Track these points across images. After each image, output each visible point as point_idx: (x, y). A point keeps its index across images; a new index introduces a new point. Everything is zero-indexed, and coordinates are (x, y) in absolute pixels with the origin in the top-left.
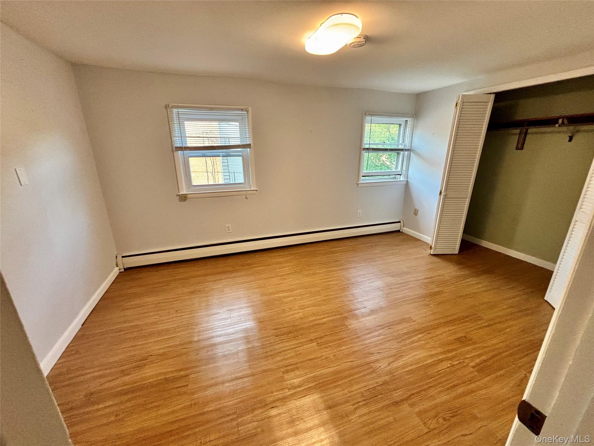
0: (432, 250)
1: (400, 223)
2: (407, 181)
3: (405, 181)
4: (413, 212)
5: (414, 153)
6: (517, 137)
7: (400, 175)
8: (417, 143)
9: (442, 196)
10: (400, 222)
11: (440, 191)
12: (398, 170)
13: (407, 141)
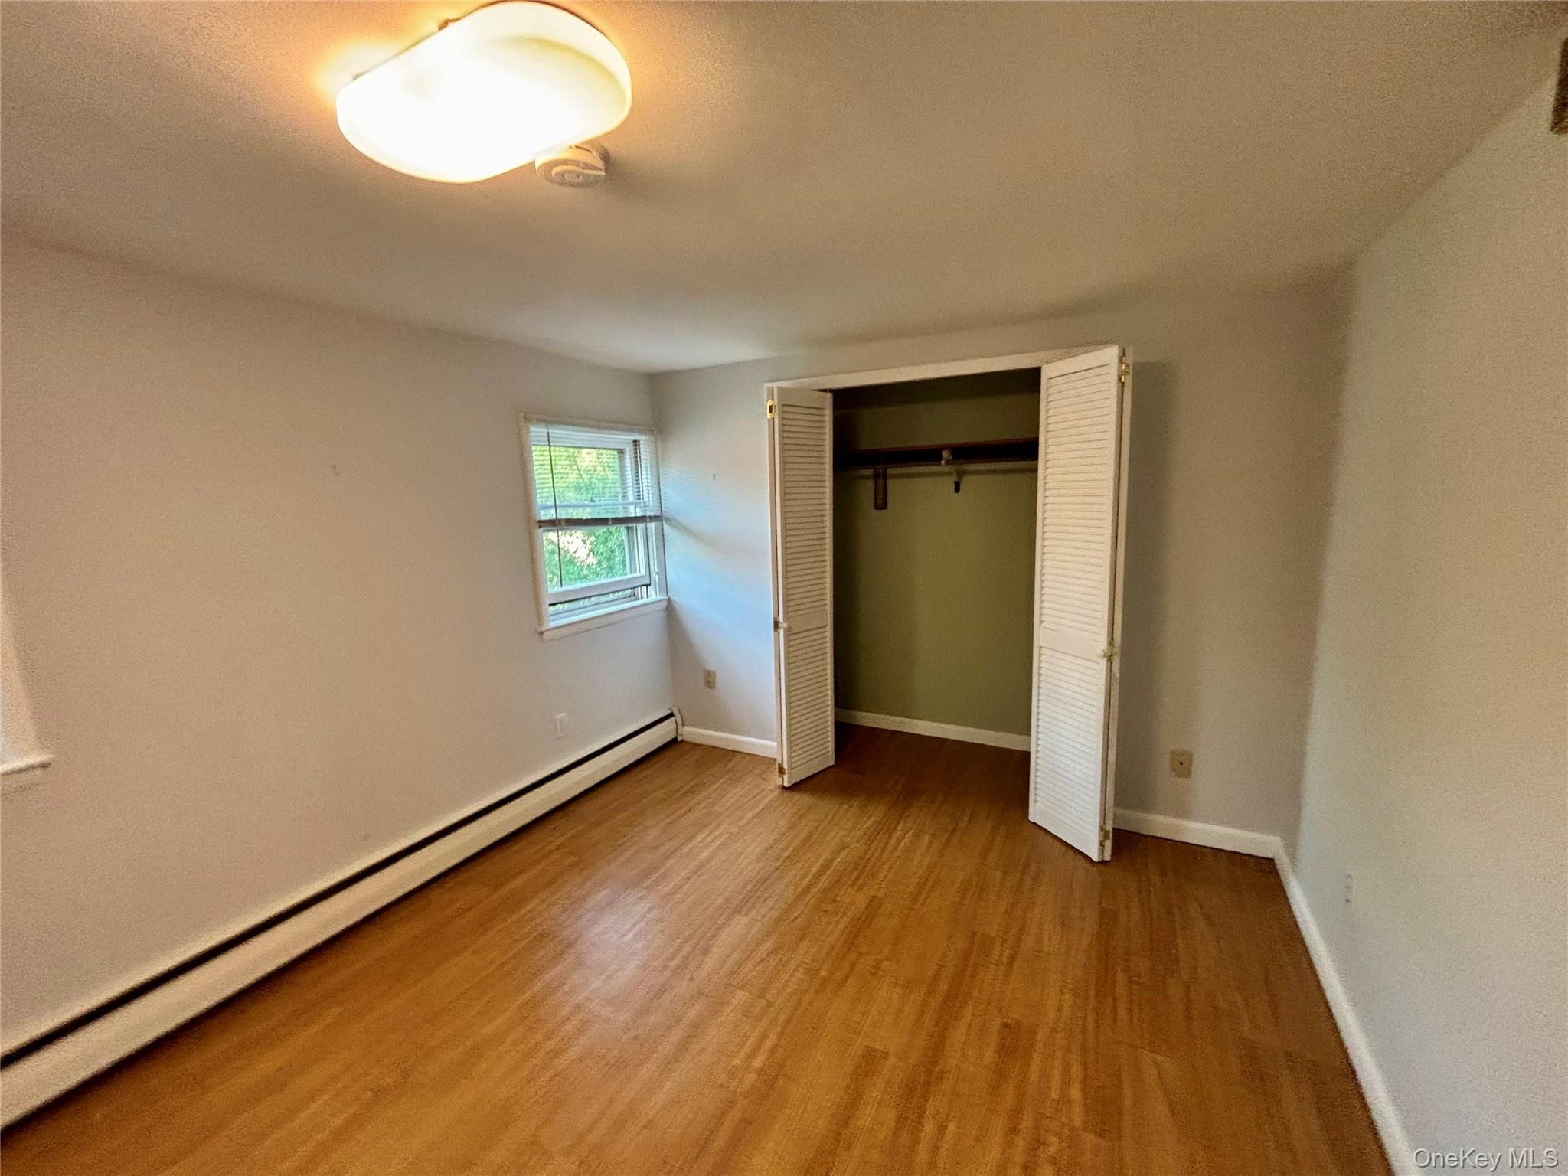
0: (786, 777)
1: (673, 719)
2: (669, 600)
3: (660, 601)
4: (702, 682)
5: (670, 525)
6: (870, 484)
7: (647, 586)
8: (674, 500)
9: (782, 632)
10: (671, 715)
11: (775, 619)
12: (638, 574)
13: (648, 495)
